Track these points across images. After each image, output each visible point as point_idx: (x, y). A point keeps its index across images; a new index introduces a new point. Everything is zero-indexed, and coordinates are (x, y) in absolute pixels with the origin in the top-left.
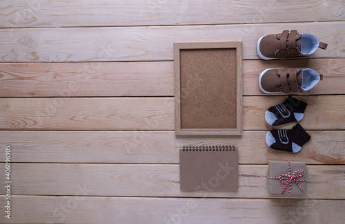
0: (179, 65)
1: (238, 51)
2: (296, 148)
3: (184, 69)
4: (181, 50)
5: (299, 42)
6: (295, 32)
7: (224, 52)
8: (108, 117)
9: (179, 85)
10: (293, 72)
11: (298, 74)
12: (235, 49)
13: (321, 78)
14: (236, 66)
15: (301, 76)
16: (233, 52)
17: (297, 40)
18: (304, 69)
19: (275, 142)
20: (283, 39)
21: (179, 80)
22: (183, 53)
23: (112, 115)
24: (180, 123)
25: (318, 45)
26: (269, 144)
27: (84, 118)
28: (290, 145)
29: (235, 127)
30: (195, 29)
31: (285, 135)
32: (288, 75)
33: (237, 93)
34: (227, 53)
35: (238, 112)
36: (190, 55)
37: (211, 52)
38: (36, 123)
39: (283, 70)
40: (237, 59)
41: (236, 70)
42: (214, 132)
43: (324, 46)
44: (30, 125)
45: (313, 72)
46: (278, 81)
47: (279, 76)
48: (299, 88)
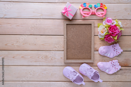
0: (66, 31)
1: (93, 25)
3: (68, 33)
4: (67, 24)
8: (23, 44)
9: (66, 40)
12: (91, 24)
14: (91, 32)
16: (90, 26)
23: (25, 43)
27: (12, 45)
29: (91, 59)
34: (87, 26)
35: (92, 52)
37: (80, 25)
40: (92, 29)
41: (91, 34)
42: (81, 61)
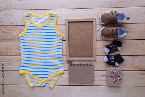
0: (68, 29)
1: (94, 22)
2: (117, 64)
3: (70, 31)
4: (69, 22)
5: (117, 17)
6: (116, 12)
7: (87, 23)
9: (68, 38)
10: (114, 29)
11: (117, 30)
12: (92, 21)
13: (127, 33)
15: (118, 31)
16: (91, 23)
17: (116, 16)
18: (119, 28)
19: (108, 60)
20: (111, 15)
21: (68, 35)
22: (70, 23)
24: (68, 54)
25: (126, 18)
26: (106, 61)
28: (115, 63)
29: (93, 56)
30: (82, 10)
31: (113, 58)
32: (112, 30)
33: (94, 41)
34: (89, 23)
35: (94, 50)
36: (73, 24)
37: (82, 23)
38: (12, 53)
39: (111, 28)
40: (93, 26)
42: (83, 58)
43: (128, 19)
44: (10, 53)
45: (123, 29)
46: (108, 33)
47: (109, 30)
48: (117, 36)
